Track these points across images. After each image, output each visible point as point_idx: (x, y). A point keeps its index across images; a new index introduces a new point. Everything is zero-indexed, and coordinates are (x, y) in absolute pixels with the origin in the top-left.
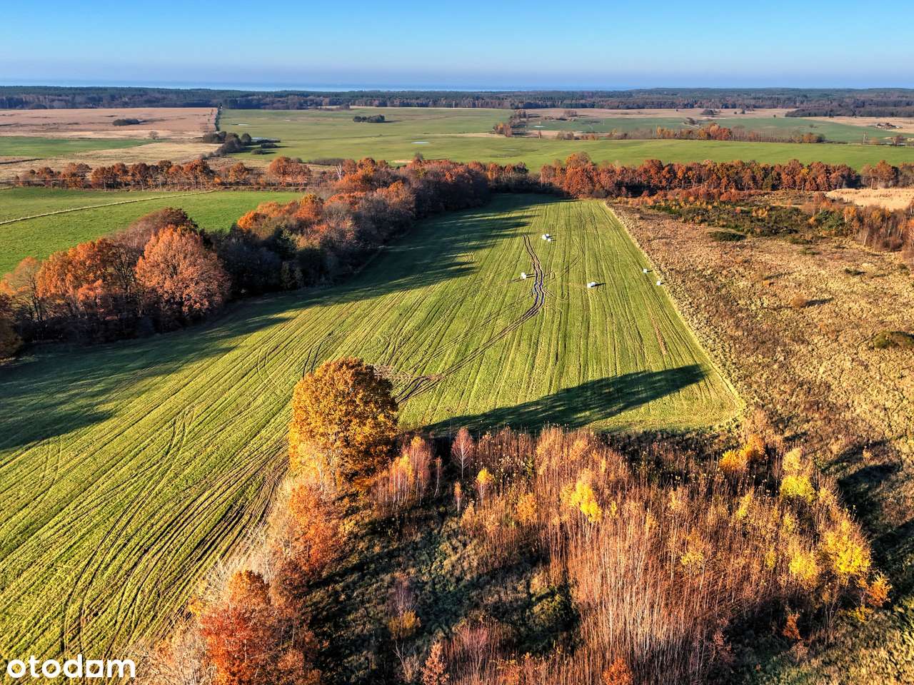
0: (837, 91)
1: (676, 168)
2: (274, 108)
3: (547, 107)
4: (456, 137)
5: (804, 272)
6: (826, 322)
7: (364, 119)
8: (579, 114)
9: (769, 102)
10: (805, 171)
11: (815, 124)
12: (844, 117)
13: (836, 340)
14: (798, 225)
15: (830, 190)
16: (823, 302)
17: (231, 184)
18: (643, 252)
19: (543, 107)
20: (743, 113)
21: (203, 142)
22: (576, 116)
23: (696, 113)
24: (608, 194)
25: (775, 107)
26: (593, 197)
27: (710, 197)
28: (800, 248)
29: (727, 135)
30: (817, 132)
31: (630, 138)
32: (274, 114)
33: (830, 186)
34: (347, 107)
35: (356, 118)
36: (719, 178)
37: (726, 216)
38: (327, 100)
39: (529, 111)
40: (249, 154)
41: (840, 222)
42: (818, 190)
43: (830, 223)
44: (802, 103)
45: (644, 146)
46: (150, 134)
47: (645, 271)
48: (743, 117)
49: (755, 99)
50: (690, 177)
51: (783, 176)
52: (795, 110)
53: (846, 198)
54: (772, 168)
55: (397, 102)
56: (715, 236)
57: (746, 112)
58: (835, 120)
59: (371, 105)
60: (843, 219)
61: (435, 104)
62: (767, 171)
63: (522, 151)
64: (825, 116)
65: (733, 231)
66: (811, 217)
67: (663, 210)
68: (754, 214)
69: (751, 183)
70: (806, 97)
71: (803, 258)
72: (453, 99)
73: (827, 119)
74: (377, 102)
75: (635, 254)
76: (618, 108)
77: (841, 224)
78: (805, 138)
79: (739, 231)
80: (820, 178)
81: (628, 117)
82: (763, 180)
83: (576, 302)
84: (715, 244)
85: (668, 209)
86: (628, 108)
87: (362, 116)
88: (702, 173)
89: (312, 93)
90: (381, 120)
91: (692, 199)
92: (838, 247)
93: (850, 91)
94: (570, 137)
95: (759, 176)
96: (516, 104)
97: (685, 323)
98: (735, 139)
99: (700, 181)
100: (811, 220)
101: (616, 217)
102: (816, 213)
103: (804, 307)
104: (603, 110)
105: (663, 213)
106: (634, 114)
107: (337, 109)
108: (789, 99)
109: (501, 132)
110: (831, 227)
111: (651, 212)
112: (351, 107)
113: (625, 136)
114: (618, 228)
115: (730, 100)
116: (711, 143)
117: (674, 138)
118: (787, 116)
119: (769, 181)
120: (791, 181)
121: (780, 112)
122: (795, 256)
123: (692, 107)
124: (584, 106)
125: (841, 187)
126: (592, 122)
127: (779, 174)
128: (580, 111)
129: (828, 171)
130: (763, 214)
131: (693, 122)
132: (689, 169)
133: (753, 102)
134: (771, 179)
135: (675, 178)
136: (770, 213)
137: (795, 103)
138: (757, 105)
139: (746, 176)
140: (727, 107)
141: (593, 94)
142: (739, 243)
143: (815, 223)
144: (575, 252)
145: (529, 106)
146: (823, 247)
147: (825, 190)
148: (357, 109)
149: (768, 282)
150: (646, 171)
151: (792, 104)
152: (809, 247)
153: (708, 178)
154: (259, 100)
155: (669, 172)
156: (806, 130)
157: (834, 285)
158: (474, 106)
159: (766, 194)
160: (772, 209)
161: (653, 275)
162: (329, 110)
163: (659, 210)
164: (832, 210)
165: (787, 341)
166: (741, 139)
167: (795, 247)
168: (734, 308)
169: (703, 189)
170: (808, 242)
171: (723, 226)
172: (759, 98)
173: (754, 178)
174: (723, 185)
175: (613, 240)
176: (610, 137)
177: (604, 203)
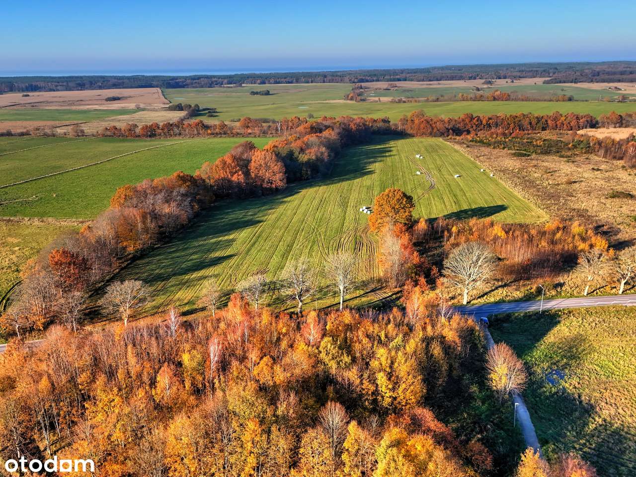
0: (579, 64)
1: (482, 118)
2: (194, 87)
3: (373, 81)
4: (323, 103)
5: (570, 170)
6: (584, 189)
7: (257, 93)
8: (398, 85)
9: (531, 74)
10: (563, 118)
11: (565, 89)
12: (585, 83)
13: (589, 195)
14: (562, 149)
15: (579, 130)
16: (582, 181)
17: (217, 134)
18: (477, 162)
19: (371, 81)
20: (513, 82)
21: (169, 110)
22: (396, 87)
23: (478, 83)
24: (442, 134)
25: (534, 77)
26: (432, 137)
27: (504, 134)
28: (565, 159)
29: (506, 97)
30: (568, 94)
31: (441, 101)
32: (197, 91)
33: (579, 127)
34: (241, 85)
35: (252, 92)
36: (508, 124)
37: (518, 145)
38: (226, 81)
39: (363, 84)
40: (205, 117)
41: (588, 145)
42: (571, 130)
43: (582, 146)
44: (554, 73)
45: (452, 106)
46: (136, 106)
47: (482, 170)
48: (513, 84)
49: (520, 71)
50: (491, 123)
51: (549, 122)
52: (549, 79)
53: (590, 134)
54: (542, 117)
55: (272, 80)
56: (514, 155)
57: (514, 81)
58: (579, 85)
59: (255, 83)
60: (589, 144)
61: (297, 82)
62: (539, 119)
63: (372, 110)
64: (572, 82)
65: (524, 152)
66: (570, 144)
67: (479, 142)
68: (535, 143)
69: (529, 126)
70: (556, 69)
71: (568, 164)
72: (309, 77)
73: (573, 85)
74: (259, 81)
75: (473, 163)
76: (423, 80)
77: (588, 147)
78: (560, 98)
79: (527, 152)
80: (573, 122)
81: (431, 86)
82: (537, 124)
83: (452, 184)
84: (515, 158)
85: (481, 142)
86: (430, 81)
87: (255, 91)
88: (498, 121)
89: (214, 77)
90: (267, 93)
91: (495, 136)
92: (587, 159)
93: (588, 64)
94: (400, 101)
95: (534, 122)
96: (353, 80)
97: (511, 190)
98: (512, 100)
99: (497, 125)
100: (570, 146)
101: (453, 146)
102: (573, 142)
103: (571, 184)
104: (413, 82)
105: (478, 144)
106: (435, 85)
107: (234, 87)
108: (544, 71)
109: (352, 99)
110: (582, 148)
111: (471, 143)
112: (243, 85)
113: (437, 100)
114: (456, 151)
115: (502, 73)
116: (496, 103)
117: (470, 100)
118: (544, 83)
119: (540, 125)
120: (555, 124)
121: (539, 81)
122: (563, 163)
123: (475, 79)
124: (399, 80)
125: (586, 128)
126: (408, 91)
127: (546, 121)
128: (398, 83)
129: (578, 118)
130: (539, 143)
131: (478, 89)
132: (490, 119)
133: (518, 74)
134: (542, 124)
135: (481, 124)
136: (544, 142)
137: (549, 74)
138: (522, 76)
139: (525, 123)
140: (500, 78)
141: (402, 71)
142: (529, 158)
143: (573, 147)
144: (439, 162)
145: (362, 81)
146: (578, 158)
147: (576, 130)
148: (247, 86)
149: (550, 174)
150: (463, 120)
151: (547, 74)
152: (570, 159)
153: (502, 124)
154: (183, 82)
155: (478, 121)
156: (560, 93)
157: (586, 175)
158: (324, 82)
159: (539, 133)
160: (544, 140)
161: (486, 172)
162: (229, 87)
163: (476, 142)
164: (582, 140)
165: (565, 196)
166: (516, 100)
167: (562, 159)
168: (534, 184)
169: (500, 130)
170: (569, 157)
171: (517, 150)
172: (523, 71)
173: (531, 123)
174: (511, 128)
175: (456, 157)
176: (427, 100)
177: (441, 139)
